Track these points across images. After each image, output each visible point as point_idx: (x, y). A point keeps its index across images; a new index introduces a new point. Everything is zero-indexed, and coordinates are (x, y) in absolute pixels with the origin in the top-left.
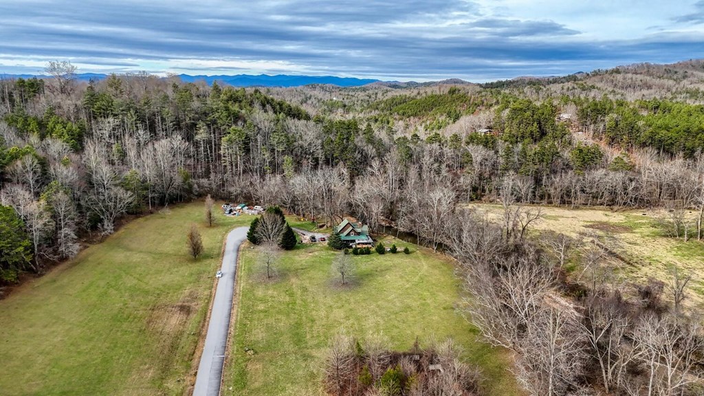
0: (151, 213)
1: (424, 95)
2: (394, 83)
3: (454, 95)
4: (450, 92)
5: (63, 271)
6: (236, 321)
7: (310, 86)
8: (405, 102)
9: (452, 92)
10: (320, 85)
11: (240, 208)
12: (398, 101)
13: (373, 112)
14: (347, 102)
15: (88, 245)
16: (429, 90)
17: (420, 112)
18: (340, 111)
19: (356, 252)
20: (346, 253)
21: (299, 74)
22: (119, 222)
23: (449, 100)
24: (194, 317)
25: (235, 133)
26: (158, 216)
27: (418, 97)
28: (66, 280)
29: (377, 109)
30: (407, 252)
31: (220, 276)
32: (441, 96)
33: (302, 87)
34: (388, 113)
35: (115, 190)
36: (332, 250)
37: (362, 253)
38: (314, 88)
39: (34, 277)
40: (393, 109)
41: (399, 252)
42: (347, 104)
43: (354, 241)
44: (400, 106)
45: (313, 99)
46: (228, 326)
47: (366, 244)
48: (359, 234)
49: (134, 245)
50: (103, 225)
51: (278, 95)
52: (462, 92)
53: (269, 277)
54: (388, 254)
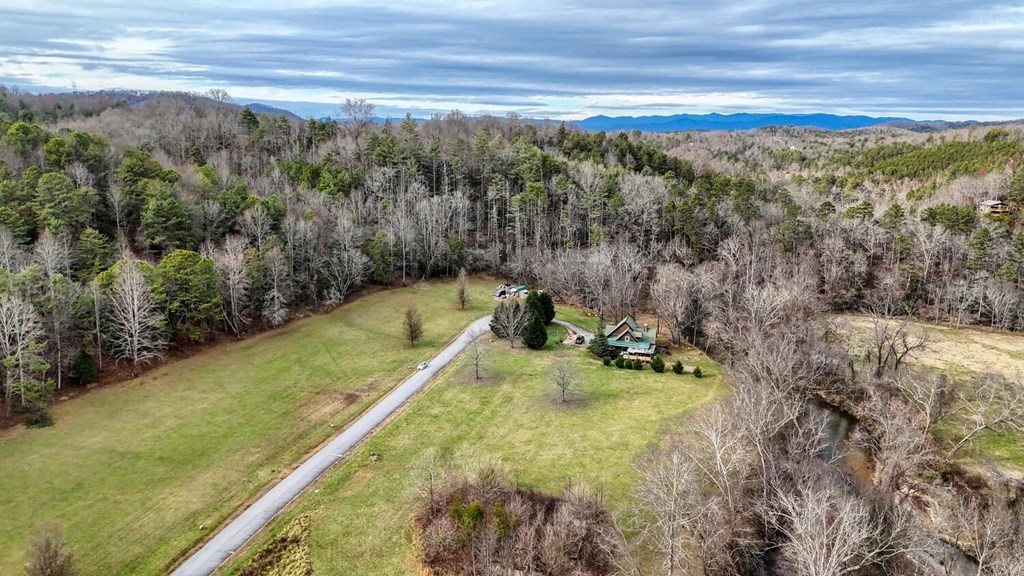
0: (405, 286)
1: (939, 142)
2: (924, 124)
3: (994, 144)
4: (986, 138)
5: (266, 338)
6: (392, 421)
7: (769, 129)
8: (900, 153)
9: (991, 138)
10: (785, 127)
11: (515, 290)
12: (887, 151)
13: (841, 168)
14: (809, 153)
15: (310, 314)
16: (949, 135)
17: (923, 170)
18: (795, 165)
19: (620, 365)
20: (607, 363)
21: (769, 112)
22: (352, 292)
23: (982, 151)
24: (354, 408)
25: (532, 191)
26: (412, 290)
27: (928, 146)
28: (261, 349)
29: (849, 163)
30: (698, 374)
31: (422, 367)
32: (968, 144)
33: (756, 130)
34: (866, 170)
35: (352, 251)
36: (591, 357)
37: (629, 367)
38: (773, 131)
39: (232, 341)
40: (877, 165)
41: (686, 373)
42: (808, 156)
43: (625, 349)
44: (889, 161)
45: (755, 148)
46: (378, 425)
47: (643, 355)
48: (639, 340)
49: (359, 321)
50: (329, 293)
51: (701, 141)
52: (1010, 139)
53: (478, 378)
54: (669, 374)
